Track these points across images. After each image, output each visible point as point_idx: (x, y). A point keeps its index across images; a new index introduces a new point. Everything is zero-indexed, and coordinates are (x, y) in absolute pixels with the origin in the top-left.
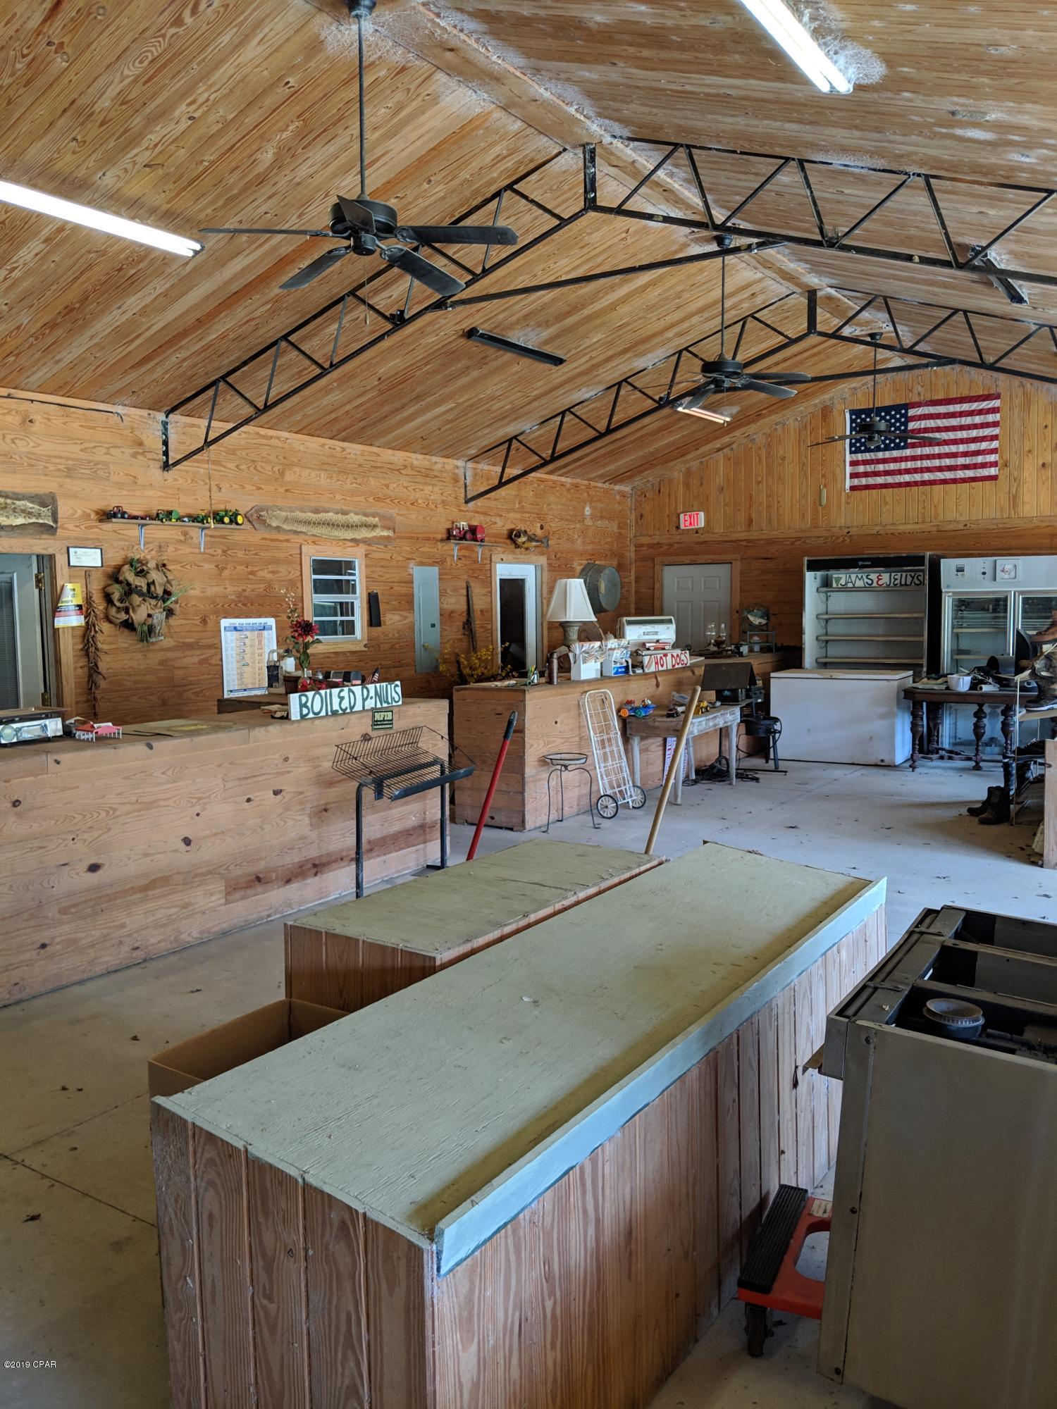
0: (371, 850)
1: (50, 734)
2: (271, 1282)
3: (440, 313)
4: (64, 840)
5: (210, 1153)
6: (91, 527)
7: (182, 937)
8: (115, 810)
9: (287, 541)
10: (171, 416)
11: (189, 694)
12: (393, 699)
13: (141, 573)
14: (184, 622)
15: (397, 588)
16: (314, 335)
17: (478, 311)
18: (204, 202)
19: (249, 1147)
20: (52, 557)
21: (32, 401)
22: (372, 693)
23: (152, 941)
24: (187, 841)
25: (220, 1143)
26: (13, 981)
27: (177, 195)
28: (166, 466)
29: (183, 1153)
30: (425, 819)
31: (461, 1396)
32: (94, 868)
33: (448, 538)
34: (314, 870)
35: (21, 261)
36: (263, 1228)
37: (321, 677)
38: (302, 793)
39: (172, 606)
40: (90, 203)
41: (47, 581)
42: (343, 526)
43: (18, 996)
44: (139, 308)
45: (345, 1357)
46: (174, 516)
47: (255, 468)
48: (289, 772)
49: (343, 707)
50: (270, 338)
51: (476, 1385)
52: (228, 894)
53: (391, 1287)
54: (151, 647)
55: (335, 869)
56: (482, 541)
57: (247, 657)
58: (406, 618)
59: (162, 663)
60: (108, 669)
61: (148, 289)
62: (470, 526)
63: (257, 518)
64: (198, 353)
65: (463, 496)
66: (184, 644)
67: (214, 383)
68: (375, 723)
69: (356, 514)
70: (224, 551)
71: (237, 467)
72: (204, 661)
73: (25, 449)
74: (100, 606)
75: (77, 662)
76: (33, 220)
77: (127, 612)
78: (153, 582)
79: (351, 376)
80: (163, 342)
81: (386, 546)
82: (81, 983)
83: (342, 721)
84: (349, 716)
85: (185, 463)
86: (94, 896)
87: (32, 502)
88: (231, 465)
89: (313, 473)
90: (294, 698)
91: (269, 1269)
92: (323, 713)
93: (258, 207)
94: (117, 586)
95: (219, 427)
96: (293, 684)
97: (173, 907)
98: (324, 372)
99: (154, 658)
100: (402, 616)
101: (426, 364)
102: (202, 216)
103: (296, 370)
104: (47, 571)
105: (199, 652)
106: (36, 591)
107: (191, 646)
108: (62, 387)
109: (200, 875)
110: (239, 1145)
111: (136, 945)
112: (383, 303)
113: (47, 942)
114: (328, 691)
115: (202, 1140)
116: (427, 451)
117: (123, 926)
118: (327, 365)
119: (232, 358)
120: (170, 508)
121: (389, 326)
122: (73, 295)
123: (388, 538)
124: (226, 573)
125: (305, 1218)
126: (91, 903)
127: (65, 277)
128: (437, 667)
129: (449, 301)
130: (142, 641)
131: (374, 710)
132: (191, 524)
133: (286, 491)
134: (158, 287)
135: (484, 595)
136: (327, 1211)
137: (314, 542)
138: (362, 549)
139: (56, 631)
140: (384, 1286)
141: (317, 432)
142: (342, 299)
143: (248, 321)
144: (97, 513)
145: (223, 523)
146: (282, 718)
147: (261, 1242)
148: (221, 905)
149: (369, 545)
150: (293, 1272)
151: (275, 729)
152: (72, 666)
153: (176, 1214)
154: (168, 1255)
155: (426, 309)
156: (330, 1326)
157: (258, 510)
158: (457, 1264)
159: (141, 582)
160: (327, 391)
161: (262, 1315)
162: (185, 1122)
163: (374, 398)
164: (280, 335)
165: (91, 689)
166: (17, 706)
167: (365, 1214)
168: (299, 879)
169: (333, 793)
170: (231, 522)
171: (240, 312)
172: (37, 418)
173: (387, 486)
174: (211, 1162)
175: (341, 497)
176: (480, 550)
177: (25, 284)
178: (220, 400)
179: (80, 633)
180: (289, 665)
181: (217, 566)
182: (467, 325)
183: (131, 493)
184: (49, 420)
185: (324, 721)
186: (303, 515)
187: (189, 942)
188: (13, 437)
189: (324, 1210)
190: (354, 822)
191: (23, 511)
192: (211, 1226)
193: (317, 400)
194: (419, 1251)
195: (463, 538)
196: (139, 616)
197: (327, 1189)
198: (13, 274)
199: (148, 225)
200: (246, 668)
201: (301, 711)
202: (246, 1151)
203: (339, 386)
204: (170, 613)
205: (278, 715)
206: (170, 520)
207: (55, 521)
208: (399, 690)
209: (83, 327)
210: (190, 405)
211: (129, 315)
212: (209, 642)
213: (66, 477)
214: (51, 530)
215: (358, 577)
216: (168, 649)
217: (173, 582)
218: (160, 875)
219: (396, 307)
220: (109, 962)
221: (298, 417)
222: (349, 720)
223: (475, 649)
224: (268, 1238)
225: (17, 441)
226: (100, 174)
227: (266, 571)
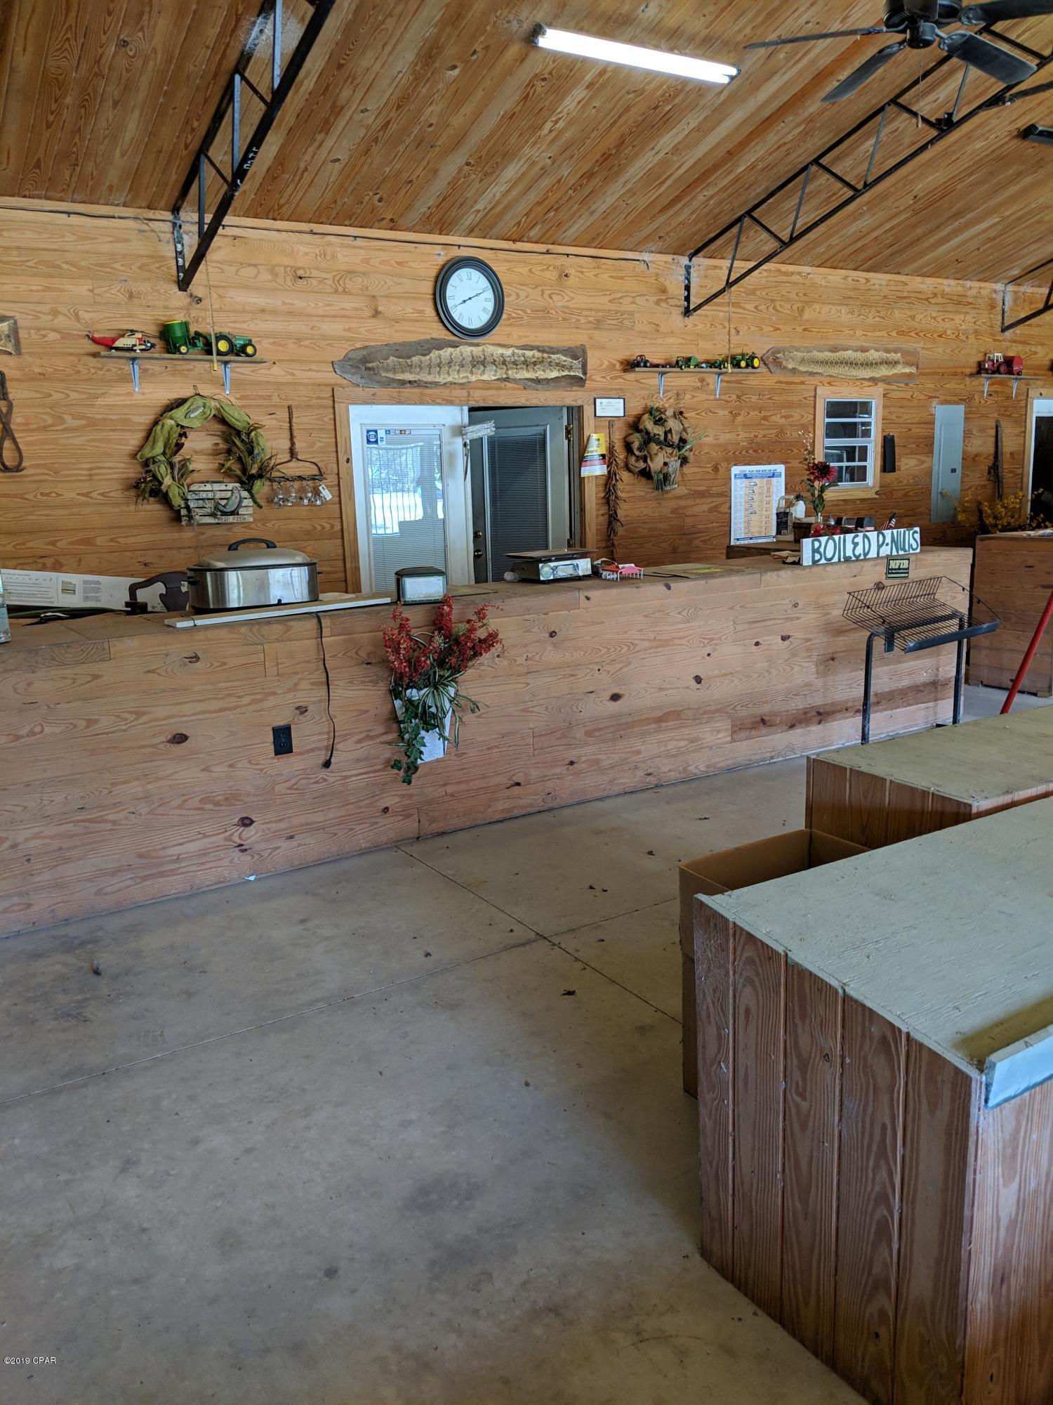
0: (878, 703)
1: (581, 573)
2: (804, 1080)
3: (995, 110)
4: (592, 670)
5: (749, 952)
6: (616, 378)
7: (690, 768)
8: (635, 645)
9: (802, 383)
10: (694, 259)
11: (697, 542)
12: (910, 546)
13: (659, 421)
14: (696, 470)
15: (916, 430)
16: (847, 155)
17: (1040, 104)
18: (743, 21)
19: (789, 953)
20: (580, 408)
21: (568, 255)
22: (888, 540)
23: (664, 769)
24: (698, 680)
25: (760, 945)
26: (546, 791)
27: (717, 17)
28: (687, 312)
29: (724, 949)
30: (937, 675)
31: (998, 1229)
32: (615, 697)
33: (979, 372)
34: (819, 718)
35: (566, 110)
36: (800, 1030)
37: (833, 523)
38: (810, 640)
39: (687, 454)
40: (633, 41)
41: (575, 431)
42: (862, 364)
43: (551, 805)
44: (672, 145)
45: (876, 1167)
46: (693, 363)
47: (774, 308)
48: (798, 618)
49: (857, 553)
50: (800, 163)
51: (1013, 1224)
52: (734, 733)
53: (933, 1107)
54: (665, 496)
55: (840, 719)
56: (1018, 374)
57: (755, 505)
58: (923, 462)
59: (674, 511)
60: (626, 516)
61: (680, 126)
62: (1005, 357)
63: (773, 361)
64: (724, 189)
65: (999, 323)
66: (696, 492)
67: (739, 220)
68: (890, 571)
69: (877, 350)
70: (738, 397)
71: (756, 307)
72: (715, 509)
73: (559, 304)
74: (621, 455)
75: (598, 510)
76: (578, 65)
77: (645, 461)
78: (670, 431)
79: (885, 196)
80: (691, 180)
81: (907, 384)
82: (601, 799)
83: (855, 567)
84: (861, 563)
85: (705, 307)
86: (615, 723)
87: (565, 355)
88: (750, 306)
89: (834, 309)
90: (807, 543)
91: (803, 1067)
92: (835, 559)
93: (800, 16)
94: (638, 435)
95: (741, 266)
96: (803, 530)
97: (682, 740)
98: (857, 193)
99: (667, 506)
100: (919, 460)
101: (970, 175)
102: (740, 37)
103: (824, 196)
104: (576, 422)
105: (710, 500)
106: (566, 442)
107: (702, 494)
108: (593, 239)
109: (709, 712)
110: (780, 950)
111: (649, 771)
112: (928, 108)
113: (574, 759)
114: (842, 536)
115: (743, 939)
116: (962, 276)
117: (638, 752)
118: (860, 186)
119: (758, 191)
120: (689, 355)
121: (934, 133)
122: (610, 141)
123: (910, 375)
124: (739, 419)
125: (843, 1027)
126: (611, 729)
127: (605, 122)
128: (955, 517)
129: (1008, 95)
130: (657, 489)
131: (889, 558)
132: (709, 369)
133: (804, 330)
134: (692, 121)
135: (1016, 435)
136: (867, 1023)
137: (829, 383)
138: (880, 388)
139: (582, 480)
140: (925, 1106)
141: (841, 264)
142: (882, 109)
143: (778, 148)
144: (622, 363)
145: (739, 367)
146: (793, 563)
147: (796, 1042)
148: (727, 743)
149: (889, 384)
150: (828, 1077)
151: (787, 574)
152: (594, 513)
153: (713, 1003)
154: (704, 1039)
155: (979, 107)
156: (863, 1134)
157: (774, 352)
158: (1007, 1100)
159: (658, 431)
160: (855, 216)
161: (793, 1110)
162: (726, 920)
163: (907, 219)
164: (811, 159)
165: (609, 536)
166: (546, 547)
167: (908, 1034)
168: (803, 725)
169: (842, 641)
170: (747, 366)
171: (772, 139)
172: (572, 272)
173: (913, 318)
174: (750, 961)
175: (862, 333)
176: (1015, 385)
177: (567, 135)
178: (743, 238)
179: (602, 482)
180: (799, 511)
181: (731, 412)
182: (1022, 123)
183: (653, 341)
184: (582, 272)
185: (837, 568)
186: (821, 354)
187: (695, 774)
188: (549, 292)
189: (864, 1023)
190: (863, 673)
191: (558, 364)
192: (747, 1019)
193: (844, 227)
194: (967, 1080)
195: (997, 371)
196: (656, 465)
197: (869, 1004)
198: (557, 126)
199: (686, 55)
200: (754, 517)
201: (813, 557)
202: (786, 955)
203: (870, 209)
204: (684, 460)
205: (790, 560)
206: (689, 366)
207: (585, 373)
208: (917, 536)
209: (618, 174)
210: (712, 247)
211: (661, 155)
212: (720, 490)
213: (596, 328)
214: (579, 382)
215: (875, 420)
216: (681, 497)
217: (689, 430)
218: (673, 709)
219: (943, 110)
220: (625, 784)
221: (822, 249)
222: (863, 567)
223: (1000, 497)
224: (804, 1041)
225: (553, 296)
226: (643, 7)
227: (779, 416)
